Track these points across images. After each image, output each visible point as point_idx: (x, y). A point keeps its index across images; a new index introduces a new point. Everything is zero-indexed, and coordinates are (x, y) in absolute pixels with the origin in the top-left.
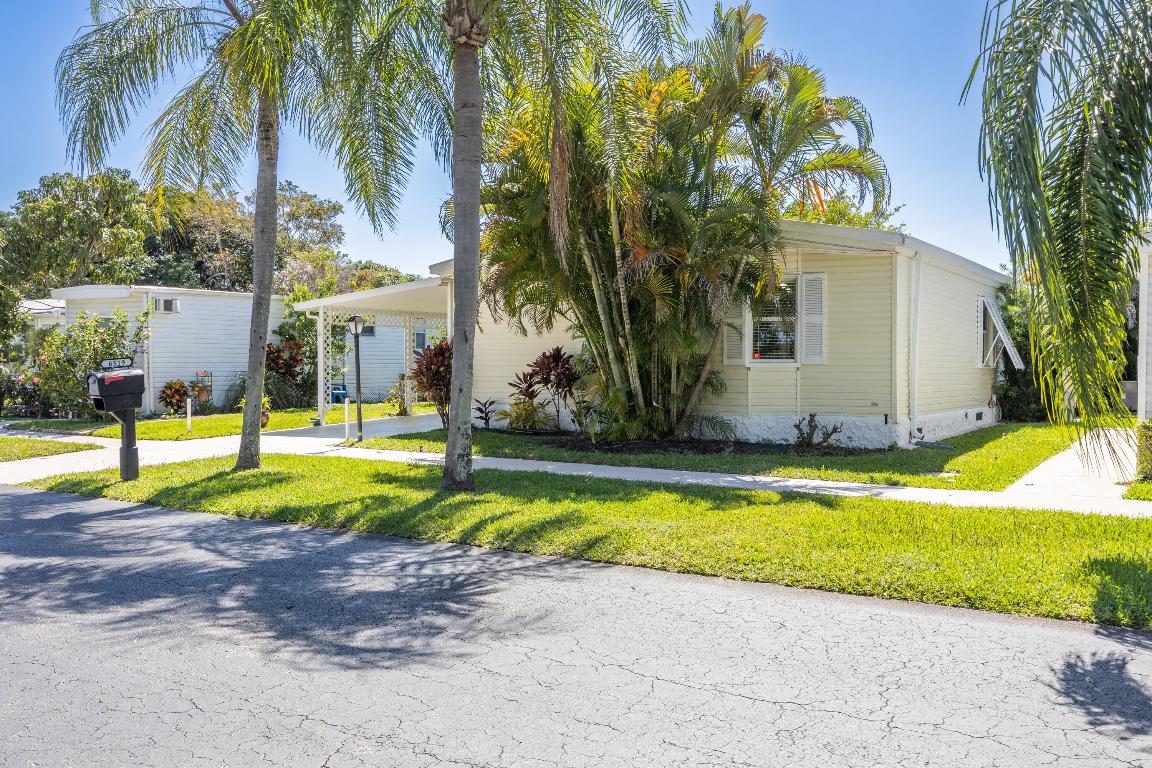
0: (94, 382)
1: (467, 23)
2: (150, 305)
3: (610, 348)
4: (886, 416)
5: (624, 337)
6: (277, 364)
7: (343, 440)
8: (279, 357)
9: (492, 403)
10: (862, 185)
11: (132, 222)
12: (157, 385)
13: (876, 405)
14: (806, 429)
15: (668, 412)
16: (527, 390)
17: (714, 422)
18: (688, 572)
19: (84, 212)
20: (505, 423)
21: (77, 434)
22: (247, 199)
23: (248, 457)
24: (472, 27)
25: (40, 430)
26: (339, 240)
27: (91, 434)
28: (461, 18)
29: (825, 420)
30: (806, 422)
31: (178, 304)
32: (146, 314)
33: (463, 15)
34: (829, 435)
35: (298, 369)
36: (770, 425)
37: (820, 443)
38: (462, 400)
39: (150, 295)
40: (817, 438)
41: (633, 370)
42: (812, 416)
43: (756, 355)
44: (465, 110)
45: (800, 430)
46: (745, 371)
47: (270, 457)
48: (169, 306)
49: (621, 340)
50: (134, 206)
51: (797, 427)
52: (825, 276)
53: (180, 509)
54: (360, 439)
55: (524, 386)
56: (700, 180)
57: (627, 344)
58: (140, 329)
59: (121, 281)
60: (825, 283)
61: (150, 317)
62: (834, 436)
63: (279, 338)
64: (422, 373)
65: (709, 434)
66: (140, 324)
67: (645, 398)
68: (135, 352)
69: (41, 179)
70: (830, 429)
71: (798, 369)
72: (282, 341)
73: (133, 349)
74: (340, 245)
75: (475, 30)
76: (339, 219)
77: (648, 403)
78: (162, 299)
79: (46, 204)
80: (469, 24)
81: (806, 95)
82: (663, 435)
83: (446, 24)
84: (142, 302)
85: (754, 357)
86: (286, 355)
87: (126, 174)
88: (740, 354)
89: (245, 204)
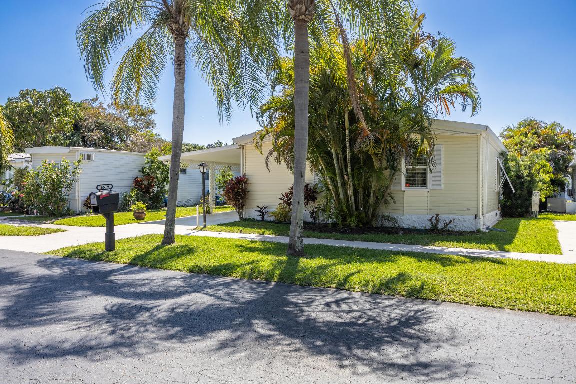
0: (95, 198)
1: (304, 9)
2: (80, 157)
3: (339, 181)
4: (476, 215)
5: (347, 175)
6: (141, 188)
7: (195, 227)
8: (142, 184)
9: (265, 208)
10: (464, 100)
11: (66, 114)
12: (82, 198)
13: (470, 210)
14: (434, 222)
15: (367, 213)
16: (288, 202)
17: (388, 218)
18: (484, 306)
19: (44, 109)
20: (272, 219)
21: (45, 224)
22: (109, 106)
23: (169, 237)
24: (306, 11)
25: (22, 221)
26: (154, 127)
27: (53, 224)
28: (301, 6)
29: (444, 218)
30: (434, 218)
31: (94, 157)
32: (79, 162)
33: (302, 5)
34: (448, 225)
35: (151, 190)
36: (414, 219)
37: (442, 229)
38: (299, 208)
39: (80, 152)
40: (441, 226)
41: (351, 192)
42: (438, 215)
43: (408, 185)
44: (302, 54)
45: (432, 223)
46: (402, 193)
47: (181, 237)
48: (89, 158)
49: (346, 177)
50: (68, 107)
51: (430, 221)
52: (443, 146)
53: (151, 267)
54: (205, 227)
55: (286, 199)
56: (387, 97)
57: (349, 179)
58: (76, 169)
59: (62, 145)
60: (443, 150)
61: (81, 163)
62: (451, 225)
63: (142, 174)
64: (230, 193)
65: (387, 224)
66: (76, 167)
67: (356, 206)
68: (73, 181)
69: (20, 92)
70: (448, 222)
71: (429, 192)
72: (143, 176)
73: (72, 179)
74: (154, 130)
75: (307, 13)
76: (154, 117)
77: (357, 209)
78: (86, 154)
79: (23, 104)
80: (305, 9)
81: (445, 56)
82: (365, 225)
83: (290, 9)
84: (76, 155)
85: (406, 186)
86: (146, 183)
87: (64, 91)
88: (400, 184)
89: (108, 108)
